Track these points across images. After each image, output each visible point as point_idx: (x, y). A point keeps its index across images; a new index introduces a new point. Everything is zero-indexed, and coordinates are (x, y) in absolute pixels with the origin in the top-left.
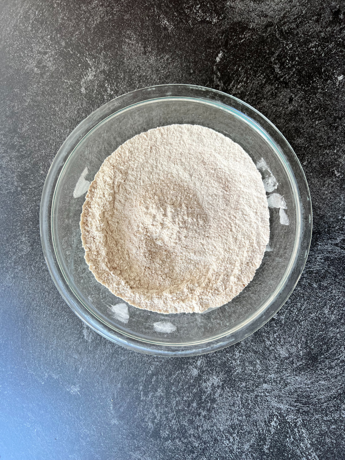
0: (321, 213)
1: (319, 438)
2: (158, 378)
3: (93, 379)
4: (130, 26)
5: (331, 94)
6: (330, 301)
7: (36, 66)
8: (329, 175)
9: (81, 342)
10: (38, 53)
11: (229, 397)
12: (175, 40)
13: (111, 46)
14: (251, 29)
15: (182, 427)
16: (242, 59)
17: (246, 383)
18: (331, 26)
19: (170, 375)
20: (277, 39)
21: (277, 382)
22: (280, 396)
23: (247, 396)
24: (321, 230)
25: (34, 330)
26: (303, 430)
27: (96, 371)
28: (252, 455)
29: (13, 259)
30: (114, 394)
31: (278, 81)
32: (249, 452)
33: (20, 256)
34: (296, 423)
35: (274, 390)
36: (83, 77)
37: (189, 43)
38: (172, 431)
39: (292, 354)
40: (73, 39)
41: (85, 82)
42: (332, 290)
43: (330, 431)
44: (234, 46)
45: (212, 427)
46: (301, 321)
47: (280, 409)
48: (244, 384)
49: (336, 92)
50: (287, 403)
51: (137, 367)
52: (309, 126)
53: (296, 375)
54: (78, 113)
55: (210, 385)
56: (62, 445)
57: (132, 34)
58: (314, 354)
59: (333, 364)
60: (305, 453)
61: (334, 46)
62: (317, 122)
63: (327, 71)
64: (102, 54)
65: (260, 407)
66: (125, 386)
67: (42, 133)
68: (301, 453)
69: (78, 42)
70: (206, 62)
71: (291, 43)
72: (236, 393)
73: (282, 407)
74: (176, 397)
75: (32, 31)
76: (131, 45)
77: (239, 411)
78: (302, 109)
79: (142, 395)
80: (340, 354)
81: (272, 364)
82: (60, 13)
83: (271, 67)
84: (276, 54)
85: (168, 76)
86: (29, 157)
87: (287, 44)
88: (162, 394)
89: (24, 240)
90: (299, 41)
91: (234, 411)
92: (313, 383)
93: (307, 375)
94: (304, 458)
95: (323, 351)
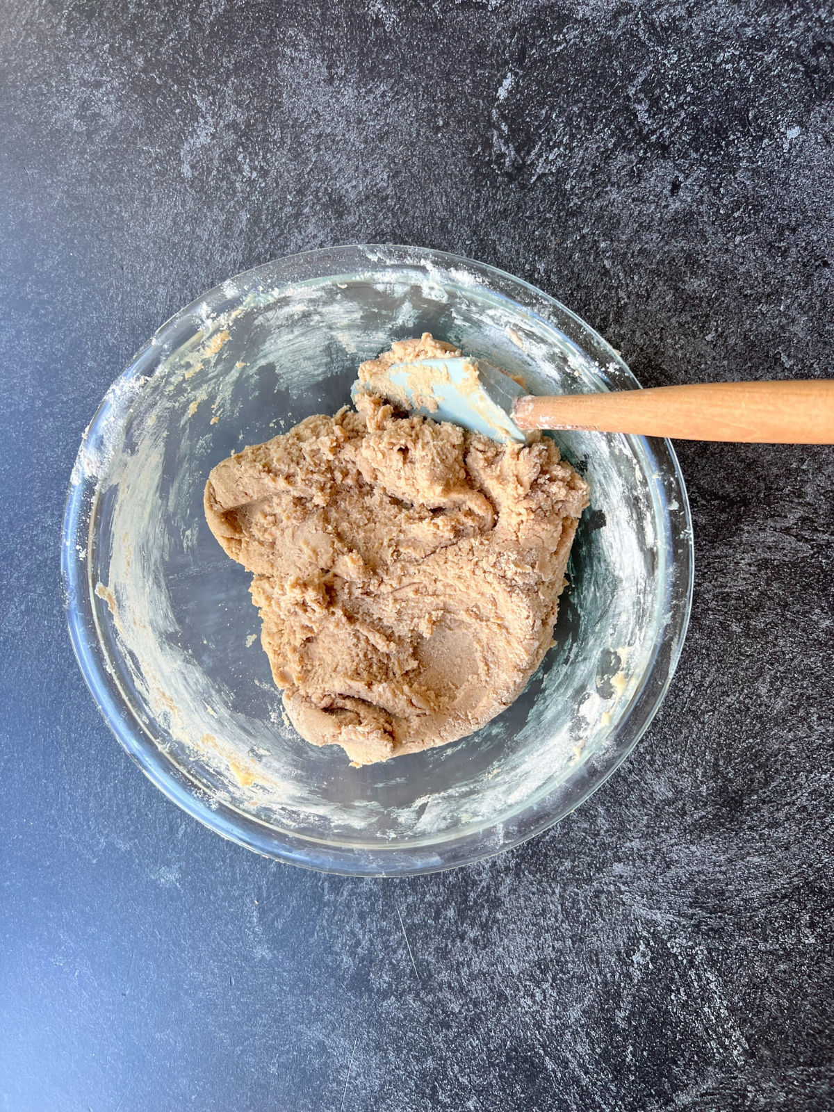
0: (749, 455)
1: (749, 994)
3: (212, 851)
4: (296, 18)
5: (772, 172)
6: (772, 664)
7: (77, 116)
8: (767, 366)
10: (81, 85)
11: (534, 894)
12: (400, 49)
13: (252, 65)
14: (580, 21)
15: (421, 965)
16: (560, 91)
17: (573, 861)
18: (769, 12)
20: (643, 44)
21: (646, 861)
22: (653, 893)
23: (575, 893)
24: (749, 495)
25: (73, 735)
26: (709, 975)
28: (588, 1034)
29: (23, 569)
30: (260, 888)
31: (645, 143)
32: (582, 1026)
33: (41, 562)
34: (693, 957)
35: (639, 879)
36: (186, 140)
37: (434, 55)
38: (398, 977)
39: (682, 791)
40: (163, 50)
41: (191, 151)
42: (776, 639)
43: (775, 978)
44: (540, 61)
45: (493, 965)
46: (703, 713)
47: (654, 923)
48: (568, 864)
49: (783, 167)
50: (671, 908)
52: (720, 249)
53: (692, 843)
54: (175, 223)
55: (487, 866)
56: (139, 1009)
57: (301, 36)
58: (734, 791)
59: (780, 815)
60: (715, 1031)
61: (778, 57)
62: (738, 239)
63: (762, 118)
64: (230, 84)
65: (607, 917)
67: (91, 271)
68: (706, 1030)
69: (174, 58)
70: (474, 101)
71: (675, 53)
72: (550, 886)
73: (658, 917)
74: (406, 895)
75: (67, 33)
76: (297, 63)
77: (557, 928)
78: (703, 208)
79: (326, 890)
80: (796, 792)
81: (633, 815)
83: (627, 108)
84: (640, 80)
85: (387, 133)
86: (60, 328)
87: (665, 56)
88: (375, 888)
89: (50, 523)
90: (693, 47)
91: (544, 928)
92: (732, 861)
93: (718, 842)
94: (713, 1044)
95: (756, 784)
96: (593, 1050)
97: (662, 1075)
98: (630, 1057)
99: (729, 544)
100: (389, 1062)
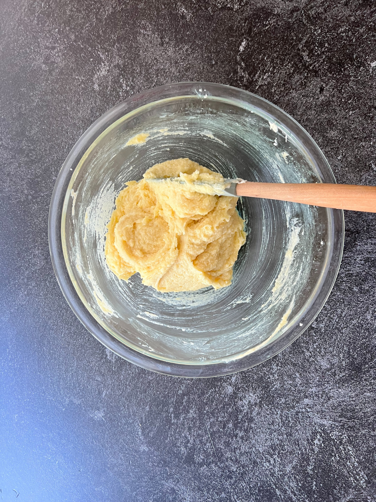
1: (367, 455)
2: (189, 398)
3: (119, 402)
4: (145, 15)
5: (365, 82)
6: (372, 305)
7: (44, 63)
8: (366, 170)
9: (104, 363)
10: (45, 48)
11: (268, 415)
12: (194, 29)
13: (125, 38)
14: (276, 15)
15: (218, 450)
16: (268, 47)
17: (286, 399)
18: (361, 10)
19: (203, 394)
20: (305, 25)
21: (319, 397)
22: (323, 412)
23: (287, 413)
24: (360, 229)
25: (51, 351)
26: (349, 448)
27: (121, 394)
28: (295, 477)
29: (25, 275)
30: (142, 418)
31: (307, 70)
32: (292, 474)
33: (34, 271)
34: (342, 439)
35: (316, 405)
36: (96, 73)
37: (209, 32)
38: (207, 456)
39: (334, 364)
40: (83, 31)
41: (98, 78)
42: (374, 294)
44: (258, 33)
45: (251, 449)
46: (342, 329)
47: (324, 425)
48: (283, 400)
49: (370, 79)
50: (331, 418)
51: (166, 388)
52: (343, 117)
53: (339, 388)
54: (92, 111)
55: (246, 403)
56: (87, 477)
57: (148, 24)
58: (357, 363)
60: (352, 473)
61: (366, 30)
62: (351, 112)
63: (360, 58)
64: (115, 47)
65: (302, 424)
66: (154, 409)
67: (53, 135)
68: (348, 473)
69: (89, 35)
70: (229, 52)
71: (319, 29)
72: (276, 410)
73: (325, 423)
74: (210, 418)
75: (38, 24)
76: (146, 36)
77: (279, 430)
78: (334, 99)
79: (173, 418)
81: (312, 376)
82: (68, 5)
83: (299, 54)
84: (304, 41)
85: (189, 68)
86: (39, 162)
87: (315, 30)
88: (195, 416)
89: (37, 253)
90: (327, 26)
91: (273, 430)
92: (357, 395)
93: (351, 387)
94: (352, 479)
95: (367, 360)
96: (298, 485)
97: (329, 494)
98: (314, 487)
99: (351, 251)
100: (204, 496)
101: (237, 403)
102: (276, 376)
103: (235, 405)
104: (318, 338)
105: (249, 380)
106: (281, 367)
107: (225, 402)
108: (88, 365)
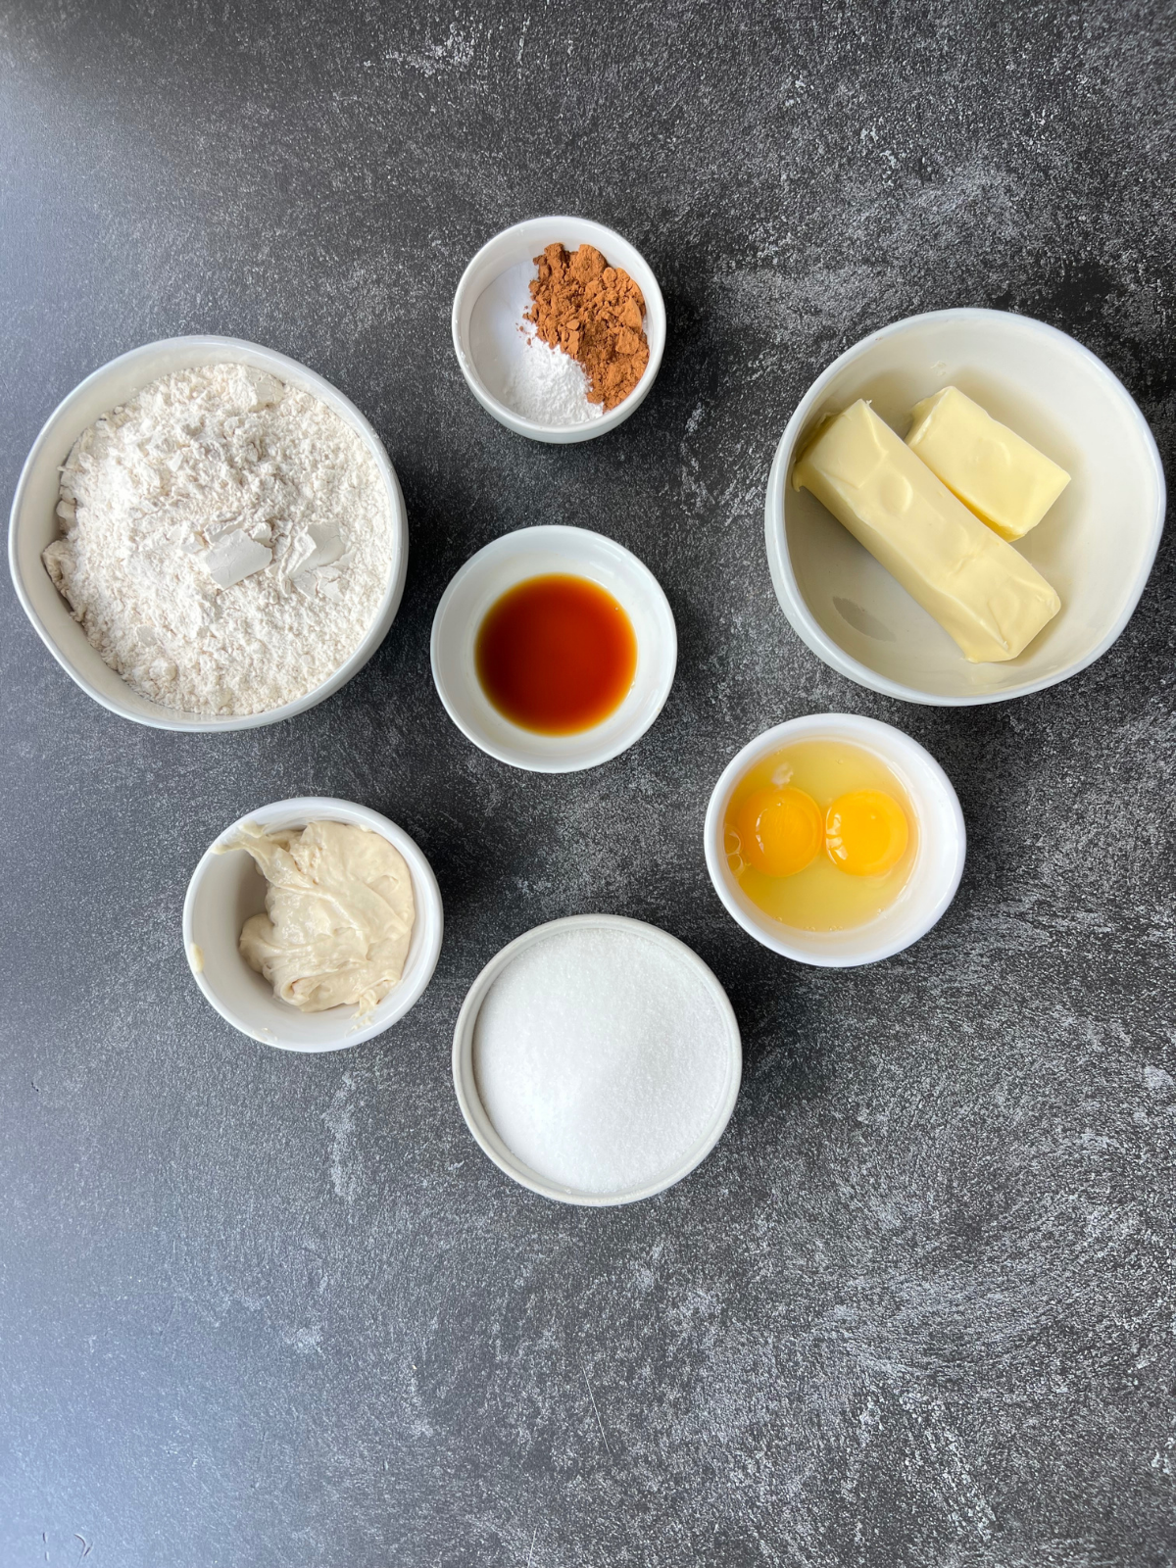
0: (977, 831)
1: (995, 1454)
2: (542, 1300)
3: (360, 1307)
6: (1010, 1069)
8: (994, 731)
9: (324, 1205)
11: (743, 1345)
14: (778, 347)
15: (612, 1436)
16: (757, 424)
17: (789, 1305)
19: (578, 1287)
21: (872, 1300)
22: (882, 1340)
23: (790, 1342)
24: (979, 876)
25: (191, 1172)
26: (948, 1434)
27: (367, 1285)
28: (809, 1510)
29: (131, 974)
30: (418, 1350)
32: (802, 1502)
34: (929, 1413)
35: (865, 1323)
38: (585, 1450)
39: (911, 1219)
42: (1013, 1041)
43: (1024, 1435)
44: (734, 390)
45: (697, 1433)
46: (933, 1128)
47: (884, 1375)
48: (782, 1308)
50: (903, 1356)
51: (485, 1271)
53: (924, 1278)
55: (689, 1314)
56: (272, 1503)
58: (970, 1217)
59: (1024, 1244)
60: (956, 1501)
64: (379, 411)
65: (829, 1370)
66: (451, 1324)
68: (946, 1500)
72: (762, 1335)
73: (888, 1368)
74: (593, 1352)
77: (771, 1385)
79: (498, 1349)
80: (1040, 1216)
81: (856, 1248)
82: (262, 302)
88: (556, 1345)
91: (755, 1385)
92: (970, 1299)
93: (954, 1277)
94: (955, 1517)
95: (995, 1208)
96: (816, 1529)
97: (896, 1556)
98: (859, 1535)
99: (957, 932)
100: (576, 1555)
101: (664, 1312)
102: (765, 1244)
103: (659, 1319)
104: (873, 1151)
105: (696, 1255)
106: (779, 1222)
107: (634, 1310)
108: (286, 1209)
